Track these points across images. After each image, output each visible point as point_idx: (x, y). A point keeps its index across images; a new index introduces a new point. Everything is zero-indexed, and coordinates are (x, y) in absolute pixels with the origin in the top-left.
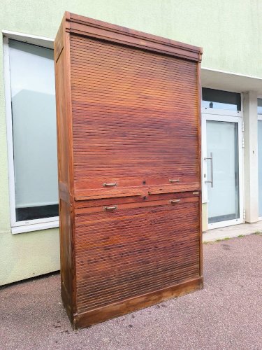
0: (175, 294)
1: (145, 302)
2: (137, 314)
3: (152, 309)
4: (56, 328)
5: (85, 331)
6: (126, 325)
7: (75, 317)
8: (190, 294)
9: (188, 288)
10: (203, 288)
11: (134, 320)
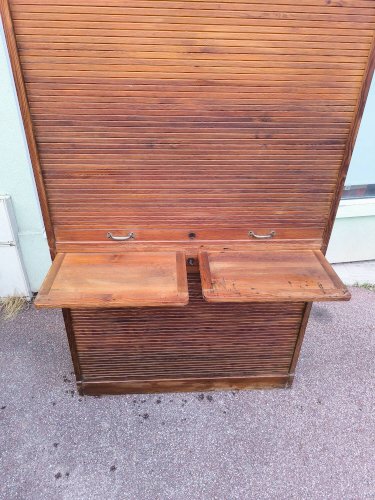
0: (235, 387)
1: (182, 386)
2: (166, 397)
3: (191, 397)
4: (65, 381)
5: (91, 401)
6: (141, 412)
7: (78, 384)
8: (262, 392)
9: (261, 384)
10: (290, 387)
11: (157, 407)
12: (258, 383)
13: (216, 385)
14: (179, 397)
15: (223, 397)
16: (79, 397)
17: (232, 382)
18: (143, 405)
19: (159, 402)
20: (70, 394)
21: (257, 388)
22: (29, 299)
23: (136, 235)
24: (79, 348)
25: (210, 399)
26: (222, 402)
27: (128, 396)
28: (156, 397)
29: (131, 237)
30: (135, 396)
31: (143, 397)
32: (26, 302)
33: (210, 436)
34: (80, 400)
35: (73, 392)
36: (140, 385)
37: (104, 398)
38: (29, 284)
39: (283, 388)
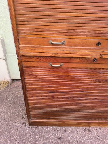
0: (100, 126)
2: (69, 129)
3: (80, 129)
4: (23, 118)
5: (34, 128)
6: (58, 136)
7: (28, 121)
11: (65, 134)
13: (92, 124)
14: (75, 129)
16: (29, 126)
17: (100, 124)
18: (58, 132)
19: (65, 131)
20: (24, 125)
22: (10, 82)
23: (66, 43)
24: (30, 105)
25: (89, 131)
26: (95, 133)
27: (51, 127)
28: (64, 128)
29: (63, 44)
30: (54, 127)
31: (58, 128)
32: (8, 83)
34: (29, 128)
35: (26, 124)
36: (57, 123)
37: (40, 128)
38: (10, 76)
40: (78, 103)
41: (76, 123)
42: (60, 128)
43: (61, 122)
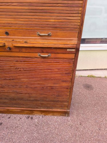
0: (43, 114)
2: (14, 116)
8: (56, 117)
9: (55, 114)
10: (68, 116)
11: (8, 120)
12: (53, 113)
14: (18, 116)
15: (38, 118)
17: (42, 112)
18: (2, 119)
19: (9, 118)
21: (53, 115)
25: (32, 118)
26: (36, 120)
28: (9, 115)
31: (4, 115)
33: (25, 136)
36: (2, 110)
39: (65, 116)
40: (14, 91)
41: (19, 110)
42: (6, 115)
43: (5, 110)
